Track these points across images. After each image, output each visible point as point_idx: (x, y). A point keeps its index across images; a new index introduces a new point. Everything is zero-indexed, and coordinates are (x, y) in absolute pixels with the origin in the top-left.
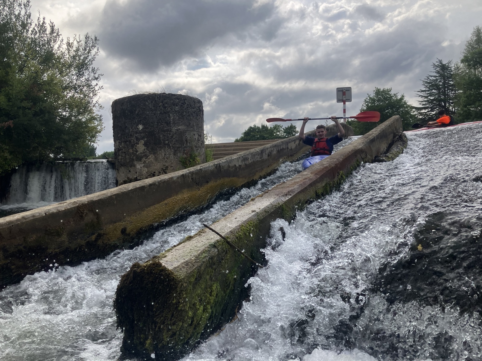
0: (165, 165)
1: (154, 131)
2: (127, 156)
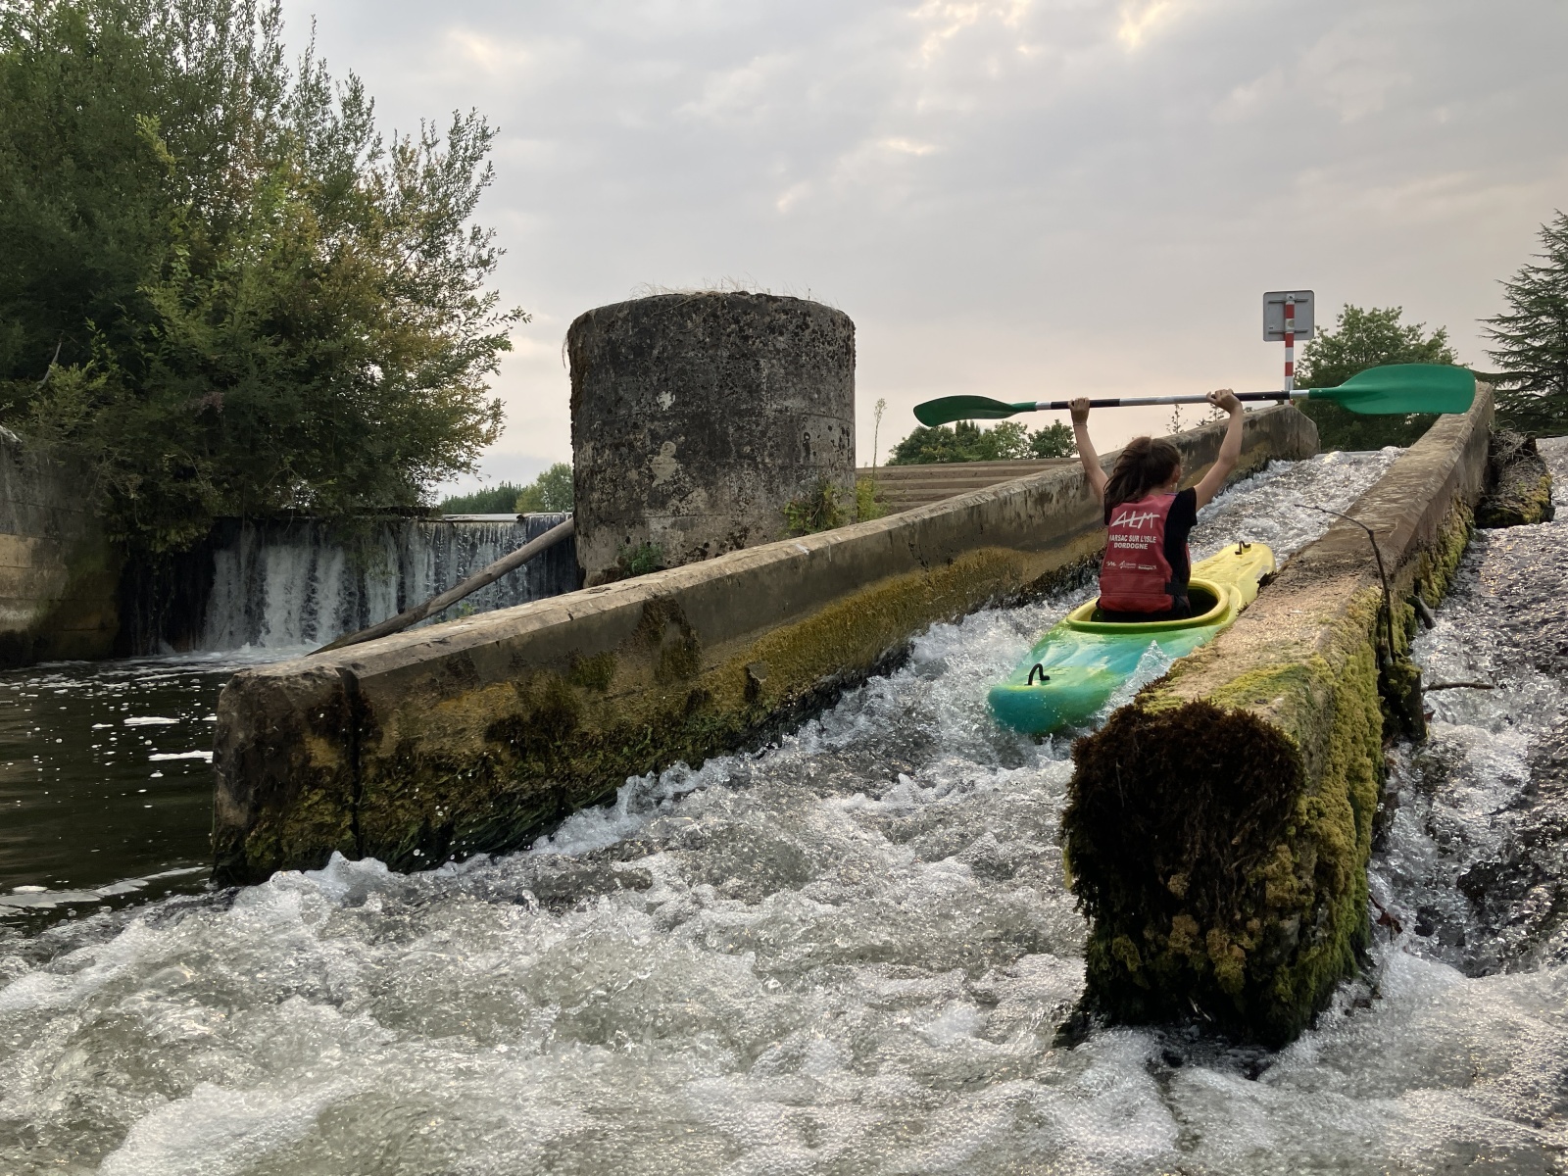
0: (739, 524)
1: (708, 413)
2: (620, 492)
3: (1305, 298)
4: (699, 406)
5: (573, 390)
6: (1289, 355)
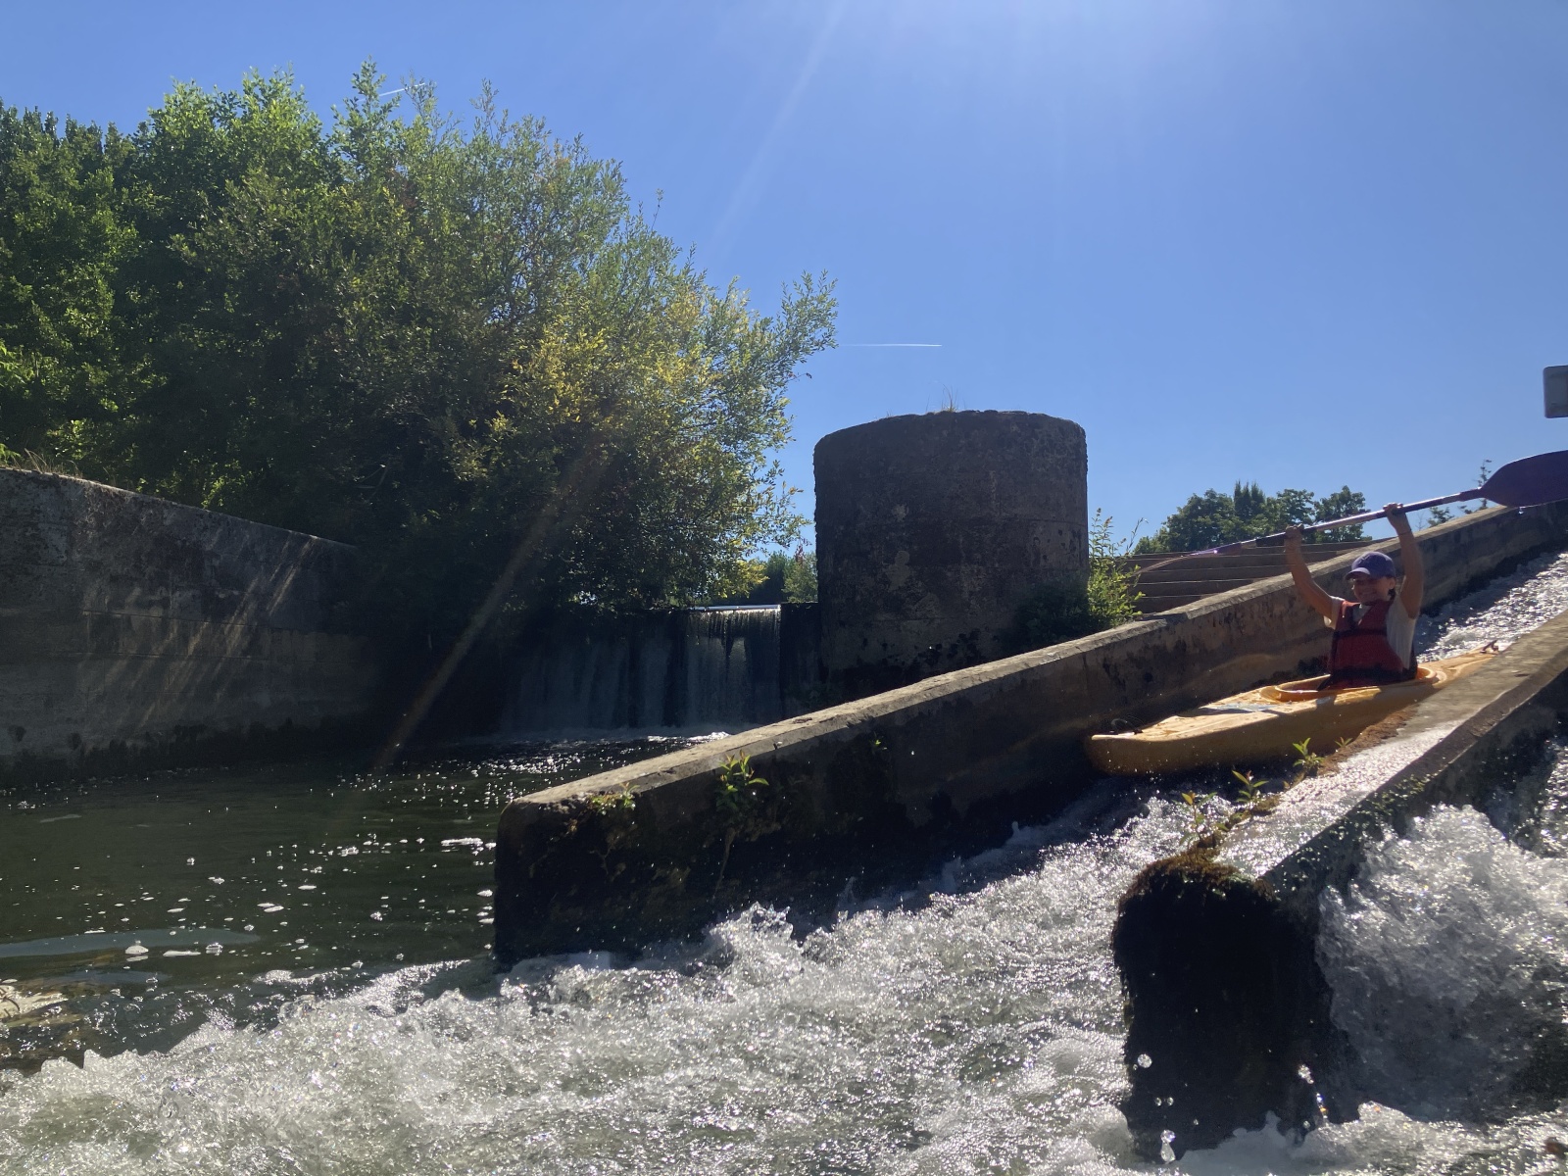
0: (970, 626)
1: (940, 522)
2: (858, 598)
4: (931, 517)
5: (817, 504)
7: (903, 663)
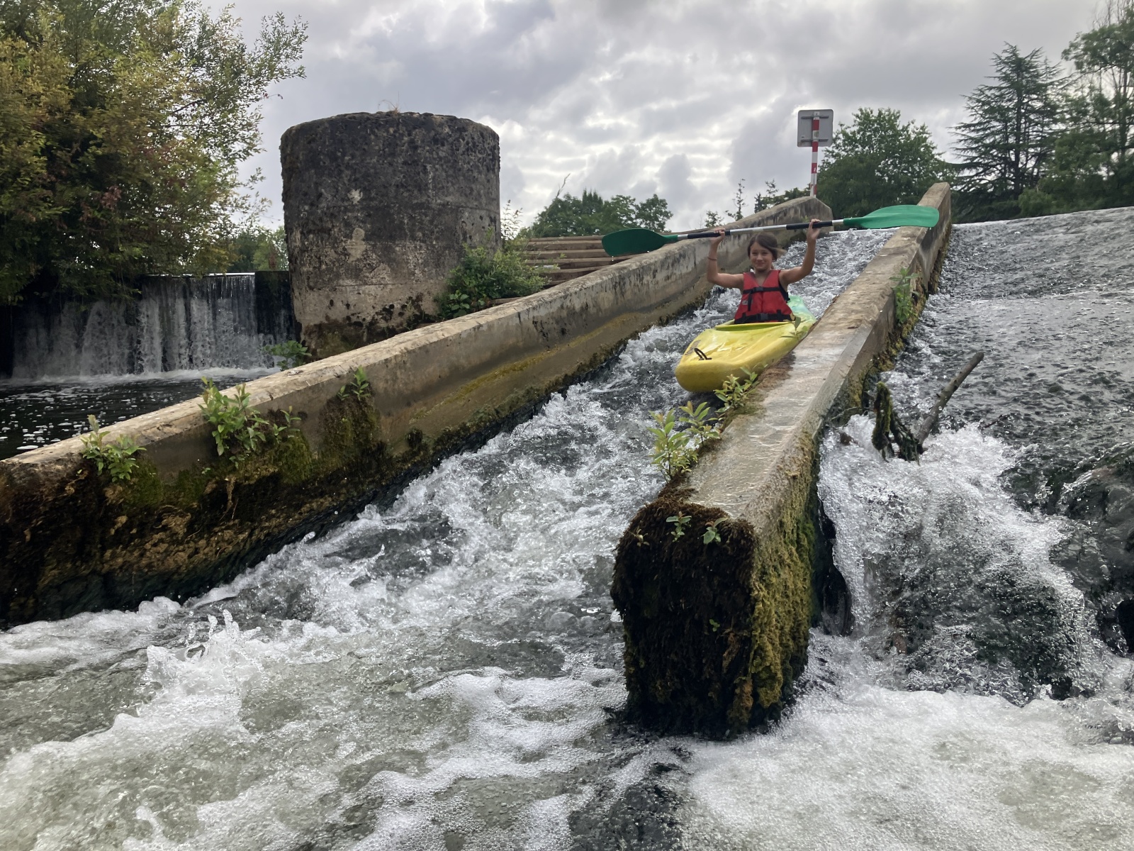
1: (388, 206)
2: (324, 267)
3: (827, 115)
4: (381, 202)
5: (284, 187)
6: (815, 157)
7: (364, 320)
